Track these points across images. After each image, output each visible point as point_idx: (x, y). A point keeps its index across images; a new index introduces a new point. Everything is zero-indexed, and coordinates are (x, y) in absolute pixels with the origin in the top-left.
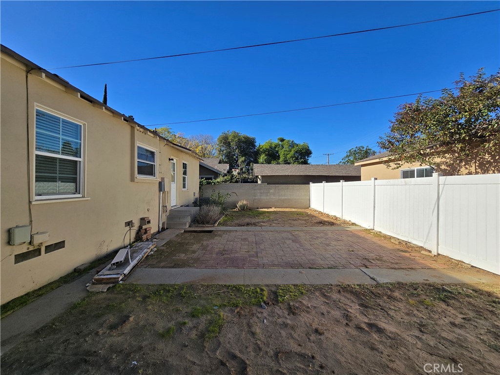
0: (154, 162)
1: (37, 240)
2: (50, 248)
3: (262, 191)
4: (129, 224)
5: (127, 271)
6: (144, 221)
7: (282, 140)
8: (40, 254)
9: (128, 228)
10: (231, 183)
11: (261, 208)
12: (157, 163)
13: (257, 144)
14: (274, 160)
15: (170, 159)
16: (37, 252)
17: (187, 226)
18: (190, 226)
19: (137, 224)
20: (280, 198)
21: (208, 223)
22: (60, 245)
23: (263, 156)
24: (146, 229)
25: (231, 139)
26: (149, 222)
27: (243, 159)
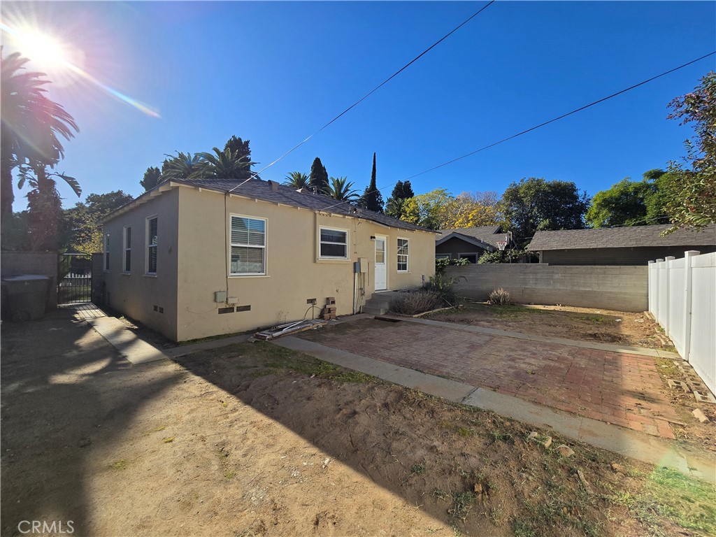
0: (345, 242)
1: (231, 301)
2: (240, 309)
3: (539, 276)
4: (312, 301)
5: (275, 334)
6: (330, 301)
7: (656, 175)
8: (233, 311)
9: (310, 305)
10: (500, 262)
11: (535, 304)
12: (348, 244)
13: (580, 193)
14: (630, 219)
15: (372, 237)
16: (230, 310)
17: (382, 313)
18: (386, 314)
19: (320, 304)
20: (576, 288)
21: (405, 312)
22: (247, 308)
23: (604, 212)
24: (329, 309)
25: (524, 193)
26: (333, 302)
27: (547, 222)
